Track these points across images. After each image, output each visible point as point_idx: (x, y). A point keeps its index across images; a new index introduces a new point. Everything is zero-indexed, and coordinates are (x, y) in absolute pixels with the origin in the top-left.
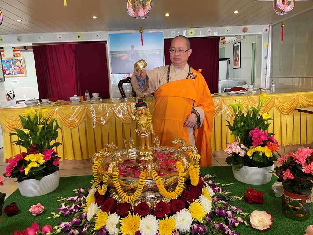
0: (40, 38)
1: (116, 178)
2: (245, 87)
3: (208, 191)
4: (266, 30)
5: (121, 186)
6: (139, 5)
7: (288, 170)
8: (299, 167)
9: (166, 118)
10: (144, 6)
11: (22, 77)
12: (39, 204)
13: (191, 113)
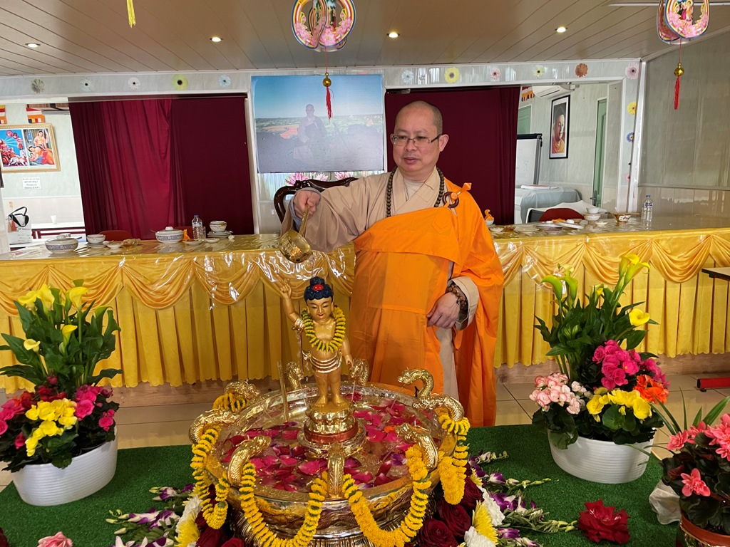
0: (86, 85)
1: (248, 493)
2: (578, 207)
3: (489, 511)
4: (633, 71)
5: (261, 514)
6: (322, 18)
7: (696, 471)
8: (723, 466)
9: (384, 307)
10: (335, 21)
11: (48, 173)
12: (59, 534)
13: (446, 293)
